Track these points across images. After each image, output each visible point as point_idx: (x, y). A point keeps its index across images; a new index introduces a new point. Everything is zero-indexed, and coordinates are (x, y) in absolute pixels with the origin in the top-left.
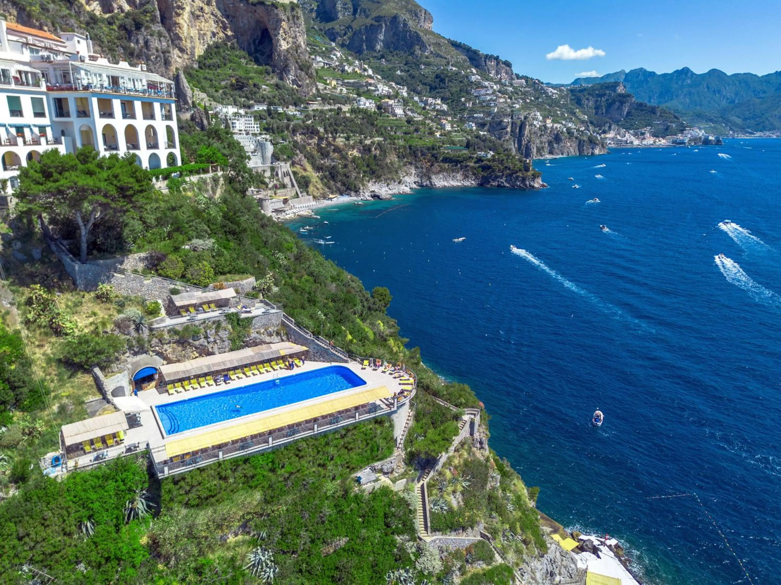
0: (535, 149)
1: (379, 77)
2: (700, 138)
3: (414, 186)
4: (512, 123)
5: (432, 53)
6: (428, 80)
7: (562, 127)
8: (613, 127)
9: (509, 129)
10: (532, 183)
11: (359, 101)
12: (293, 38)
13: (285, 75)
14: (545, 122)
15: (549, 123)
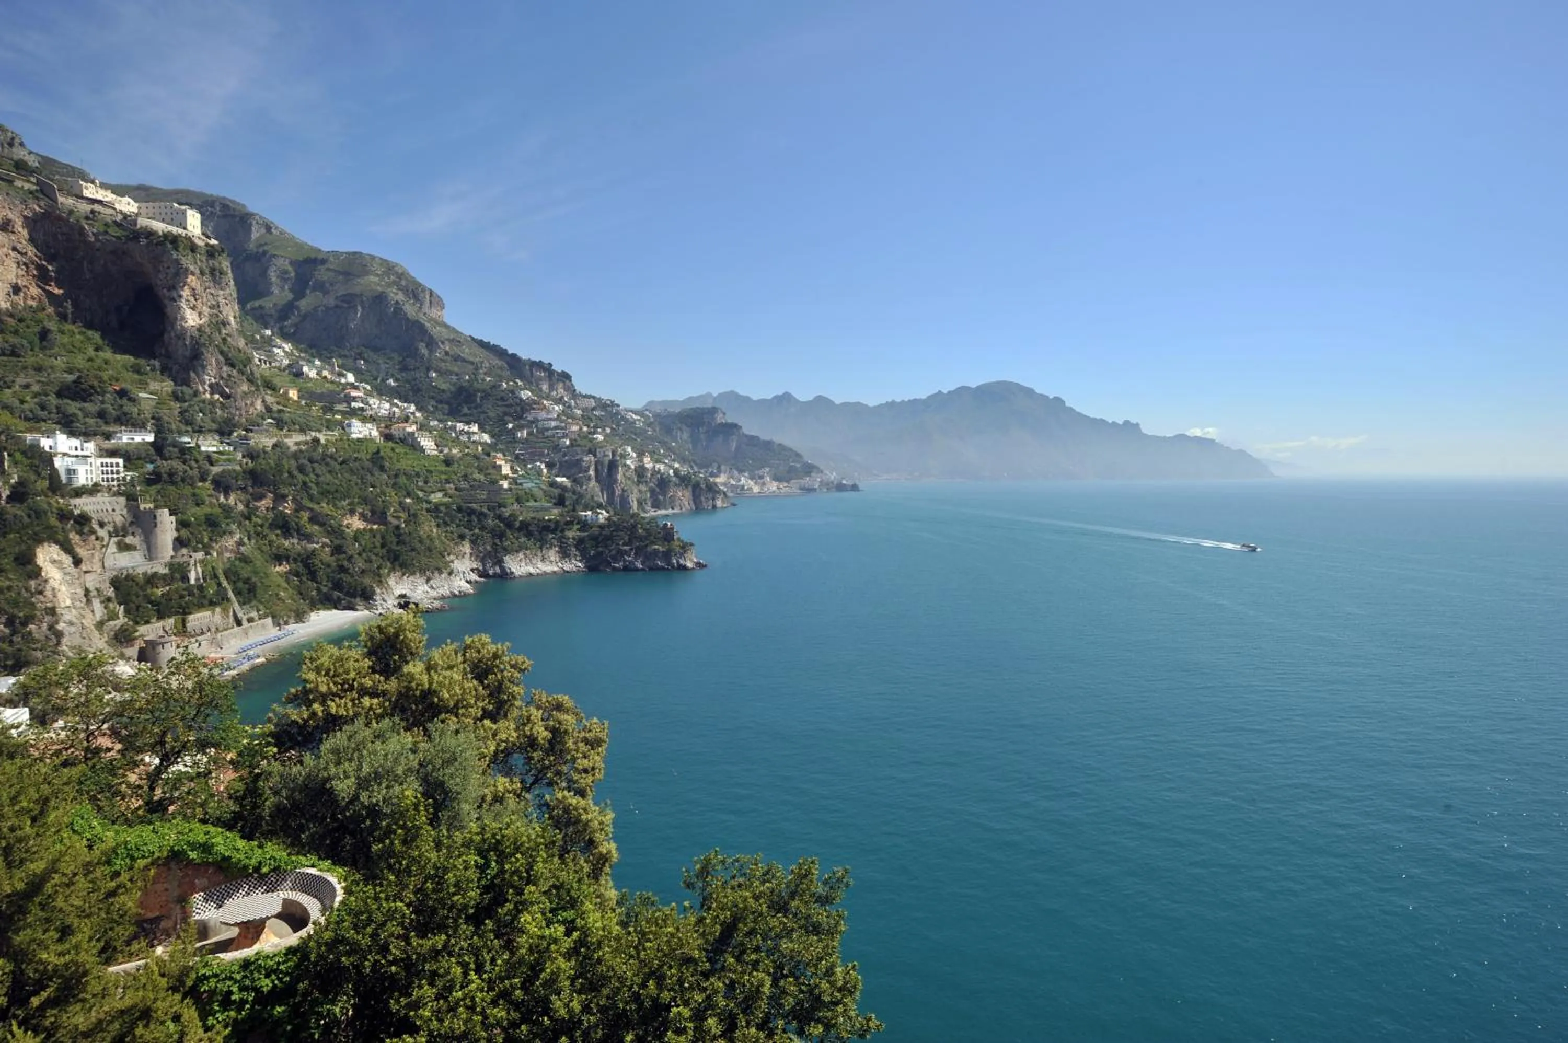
0: (635, 502)
1: (369, 387)
2: (832, 483)
3: (474, 577)
4: (596, 463)
5: (447, 353)
6: (445, 396)
7: (667, 468)
8: (723, 467)
9: (592, 473)
10: (681, 562)
11: (349, 425)
12: (212, 307)
13: (192, 375)
14: (641, 461)
15: (648, 463)
